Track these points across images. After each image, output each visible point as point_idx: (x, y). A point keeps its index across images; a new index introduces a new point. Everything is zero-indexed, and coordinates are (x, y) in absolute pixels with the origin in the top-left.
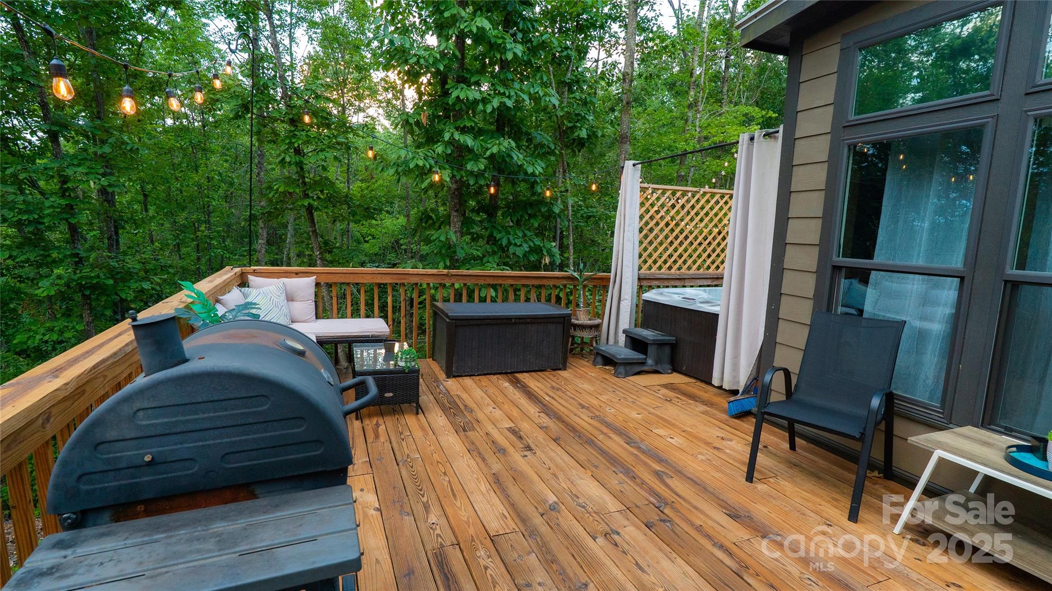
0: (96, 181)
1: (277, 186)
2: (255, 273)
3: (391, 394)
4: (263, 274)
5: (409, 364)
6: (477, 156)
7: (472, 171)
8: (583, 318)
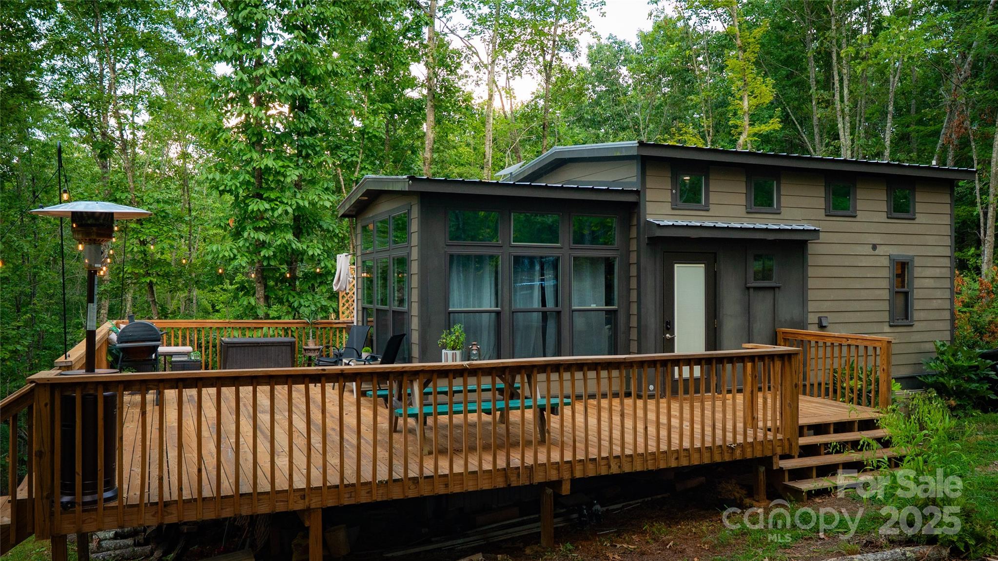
6: (270, 245)
7: (264, 256)
8: (311, 346)
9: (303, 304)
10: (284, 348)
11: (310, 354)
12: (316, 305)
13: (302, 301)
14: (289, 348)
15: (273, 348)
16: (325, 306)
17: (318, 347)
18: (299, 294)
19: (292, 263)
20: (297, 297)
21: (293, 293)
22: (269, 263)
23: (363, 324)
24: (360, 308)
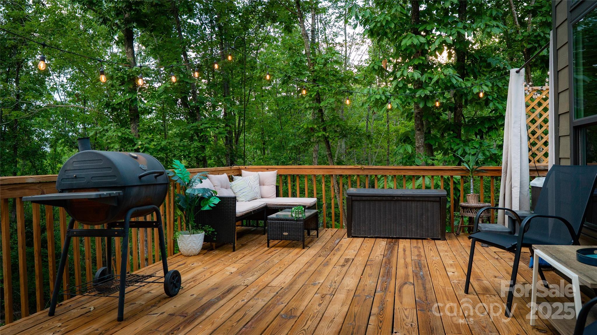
0: (213, 131)
1: (303, 125)
2: (246, 169)
3: (287, 234)
4: (250, 170)
5: (297, 216)
6: (427, 84)
7: (420, 97)
8: (472, 202)
9: (468, 152)
10: (429, 205)
11: (471, 215)
12: (484, 154)
13: (467, 149)
14: (437, 205)
15: (414, 204)
16: (495, 154)
17: (481, 205)
18: (464, 142)
19: (456, 109)
20: (462, 145)
21: (458, 141)
22: (425, 105)
23: (576, 162)
24: (565, 128)
